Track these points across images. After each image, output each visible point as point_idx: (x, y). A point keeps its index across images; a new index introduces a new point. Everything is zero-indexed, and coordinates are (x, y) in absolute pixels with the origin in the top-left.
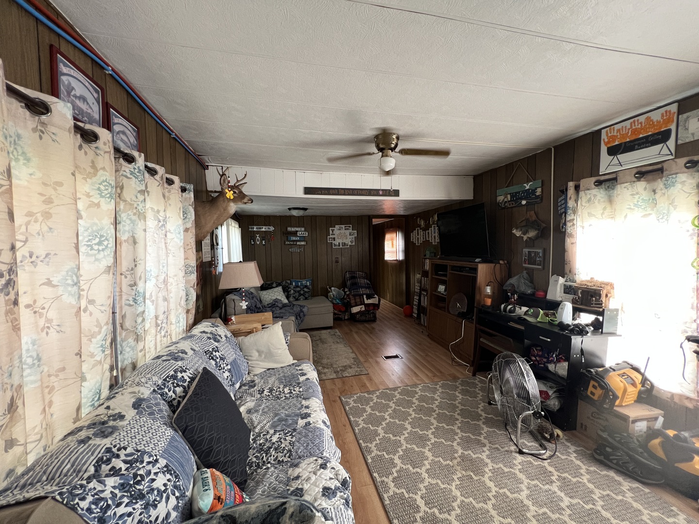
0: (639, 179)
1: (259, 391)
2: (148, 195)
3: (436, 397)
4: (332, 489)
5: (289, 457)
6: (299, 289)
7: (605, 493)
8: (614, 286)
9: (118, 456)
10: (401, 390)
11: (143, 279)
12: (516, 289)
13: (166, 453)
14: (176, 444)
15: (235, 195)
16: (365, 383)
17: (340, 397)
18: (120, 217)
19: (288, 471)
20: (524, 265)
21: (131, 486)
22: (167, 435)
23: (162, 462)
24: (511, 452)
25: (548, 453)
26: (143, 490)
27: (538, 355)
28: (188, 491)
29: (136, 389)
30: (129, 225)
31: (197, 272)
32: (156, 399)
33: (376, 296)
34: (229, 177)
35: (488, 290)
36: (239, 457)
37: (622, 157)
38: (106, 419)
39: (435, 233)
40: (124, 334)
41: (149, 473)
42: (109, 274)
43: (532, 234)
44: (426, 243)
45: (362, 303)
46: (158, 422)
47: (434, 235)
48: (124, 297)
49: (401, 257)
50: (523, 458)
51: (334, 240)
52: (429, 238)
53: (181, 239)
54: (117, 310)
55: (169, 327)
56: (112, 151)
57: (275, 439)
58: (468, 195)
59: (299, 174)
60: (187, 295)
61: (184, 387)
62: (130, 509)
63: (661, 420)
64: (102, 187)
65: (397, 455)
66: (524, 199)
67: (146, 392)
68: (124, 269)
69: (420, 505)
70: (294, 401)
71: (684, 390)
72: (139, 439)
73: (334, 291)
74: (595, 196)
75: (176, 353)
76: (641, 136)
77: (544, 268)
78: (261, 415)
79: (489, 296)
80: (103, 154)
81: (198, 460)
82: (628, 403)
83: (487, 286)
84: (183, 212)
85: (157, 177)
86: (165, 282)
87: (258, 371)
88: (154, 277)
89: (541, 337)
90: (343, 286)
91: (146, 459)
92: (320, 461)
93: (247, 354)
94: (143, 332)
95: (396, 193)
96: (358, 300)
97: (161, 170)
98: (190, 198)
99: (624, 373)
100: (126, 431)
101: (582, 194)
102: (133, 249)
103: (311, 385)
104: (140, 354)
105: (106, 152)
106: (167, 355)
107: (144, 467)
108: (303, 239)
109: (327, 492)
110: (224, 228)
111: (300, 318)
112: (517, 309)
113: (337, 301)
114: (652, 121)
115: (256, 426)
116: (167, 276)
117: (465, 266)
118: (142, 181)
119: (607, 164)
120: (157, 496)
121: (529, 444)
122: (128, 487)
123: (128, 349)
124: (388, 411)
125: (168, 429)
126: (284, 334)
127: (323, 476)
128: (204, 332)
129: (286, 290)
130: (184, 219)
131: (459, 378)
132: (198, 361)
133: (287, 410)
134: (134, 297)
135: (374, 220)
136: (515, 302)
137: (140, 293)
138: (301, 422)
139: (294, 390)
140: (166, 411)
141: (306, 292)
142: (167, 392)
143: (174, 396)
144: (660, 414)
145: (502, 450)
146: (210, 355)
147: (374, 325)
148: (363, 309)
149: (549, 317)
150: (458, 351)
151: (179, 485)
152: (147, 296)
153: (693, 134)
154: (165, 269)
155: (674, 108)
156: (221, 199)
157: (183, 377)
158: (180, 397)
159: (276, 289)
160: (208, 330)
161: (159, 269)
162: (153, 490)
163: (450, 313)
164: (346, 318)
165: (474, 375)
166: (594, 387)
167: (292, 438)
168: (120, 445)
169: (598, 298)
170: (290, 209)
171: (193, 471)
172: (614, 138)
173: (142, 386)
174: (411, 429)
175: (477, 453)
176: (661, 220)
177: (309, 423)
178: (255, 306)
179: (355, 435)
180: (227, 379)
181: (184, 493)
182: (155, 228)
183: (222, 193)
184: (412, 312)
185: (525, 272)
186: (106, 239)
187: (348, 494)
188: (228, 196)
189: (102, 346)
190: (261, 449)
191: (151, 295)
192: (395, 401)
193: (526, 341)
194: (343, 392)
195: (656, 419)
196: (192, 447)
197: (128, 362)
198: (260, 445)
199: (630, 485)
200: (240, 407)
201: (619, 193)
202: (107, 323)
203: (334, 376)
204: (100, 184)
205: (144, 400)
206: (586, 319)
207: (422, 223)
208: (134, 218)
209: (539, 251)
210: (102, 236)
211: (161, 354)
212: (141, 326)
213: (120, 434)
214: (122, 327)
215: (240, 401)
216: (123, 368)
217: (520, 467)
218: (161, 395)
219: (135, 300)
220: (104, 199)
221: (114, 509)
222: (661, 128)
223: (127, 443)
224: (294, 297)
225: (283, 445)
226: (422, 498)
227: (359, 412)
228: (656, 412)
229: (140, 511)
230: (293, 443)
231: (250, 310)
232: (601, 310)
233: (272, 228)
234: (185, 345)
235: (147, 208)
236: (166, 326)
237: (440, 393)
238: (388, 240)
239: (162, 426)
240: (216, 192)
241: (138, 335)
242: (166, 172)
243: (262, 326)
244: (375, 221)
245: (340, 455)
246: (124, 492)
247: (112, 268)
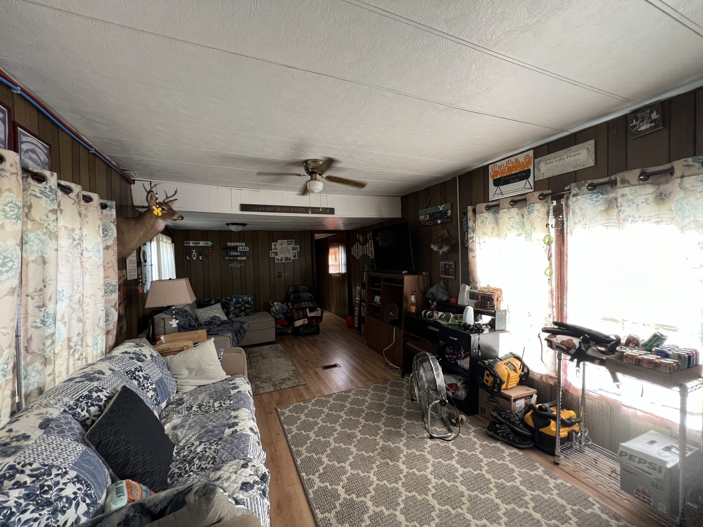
0: (513, 206)
1: (187, 408)
2: (61, 214)
3: (367, 399)
4: (250, 483)
5: (213, 464)
6: (239, 305)
7: (490, 460)
8: (503, 291)
9: (22, 472)
10: (336, 396)
11: (53, 300)
12: (436, 297)
13: (76, 465)
14: (88, 457)
15: (164, 212)
16: (302, 393)
17: (276, 409)
18: (27, 236)
19: (210, 475)
20: (441, 276)
21: (37, 495)
22: (78, 450)
23: (72, 474)
24: (424, 438)
25: (453, 435)
26: (51, 498)
27: (450, 353)
28: (100, 499)
29: (43, 410)
30: (38, 245)
31: (119, 290)
32: (67, 418)
33: (318, 309)
34: (156, 194)
35: (413, 298)
36: (159, 468)
37: (504, 188)
38: (8, 440)
39: (371, 248)
40: (29, 357)
41: (58, 483)
42: (13, 296)
43: (445, 249)
44: (365, 256)
45: (305, 316)
46: (69, 439)
47: (370, 250)
48: (30, 319)
49: (343, 270)
50: (433, 442)
51: (277, 255)
52: (367, 252)
53: (100, 258)
54: (22, 333)
55: (84, 349)
56: (20, 172)
57: (199, 450)
58: (397, 214)
59: (235, 191)
60: (107, 315)
61: (100, 406)
62: (36, 515)
63: (535, 397)
64: (7, 209)
65: (325, 454)
66: (439, 219)
67: (55, 412)
68: (30, 290)
69: (341, 493)
70: (223, 413)
71: (548, 371)
72: (46, 456)
73: (277, 306)
74: (486, 218)
75: (91, 374)
76: (513, 173)
77: (455, 278)
78: (188, 430)
79: (413, 304)
80: (9, 176)
81: (113, 473)
82: (512, 386)
83: (412, 295)
84: (103, 229)
85: (72, 195)
86: (80, 302)
87: (188, 389)
88: (68, 298)
89: (450, 337)
90: (286, 300)
91: (54, 472)
92: (242, 462)
93: (176, 373)
94: (52, 355)
95: (331, 211)
96: (301, 313)
97: (76, 188)
98: (111, 215)
99: (509, 362)
100: (32, 449)
101: (478, 216)
102: (42, 269)
103: (242, 397)
104: (48, 379)
105: (12, 174)
106: (81, 377)
107: (52, 479)
108: (243, 254)
109: (245, 486)
110: (154, 243)
111: (240, 334)
112: (435, 314)
113: (280, 315)
114: (519, 161)
115: (181, 440)
116: (83, 295)
117: (396, 278)
118: (54, 200)
119: (494, 193)
120: (66, 503)
121: (439, 430)
122: (35, 496)
123: (34, 374)
124: (321, 416)
125: (80, 444)
126: (217, 350)
127: (243, 474)
128: (126, 352)
129: (225, 307)
130: (104, 237)
131: (389, 380)
132: (117, 380)
133: (214, 422)
134: (42, 319)
135: (316, 235)
136: (435, 308)
137: (50, 314)
138: (228, 431)
139: (225, 404)
140: (78, 429)
141: (247, 308)
142: (80, 411)
143: (87, 415)
144: (534, 392)
145: (417, 437)
146: (132, 375)
147: (317, 338)
148: (306, 322)
149: (458, 320)
150: (390, 356)
151: (91, 493)
152: (58, 317)
153: (543, 174)
154: (80, 289)
155: (531, 153)
156: (148, 215)
157: (98, 396)
158: (94, 416)
159: (214, 307)
160: (132, 350)
161: (73, 289)
162: (61, 498)
163: (384, 322)
164: (290, 332)
165: (403, 376)
166: (488, 375)
167: (217, 446)
168: (25, 462)
169: (491, 301)
170: (228, 224)
171: (107, 483)
172: (496, 172)
173: (51, 407)
174: (340, 429)
175: (395, 443)
176: (527, 239)
177: (236, 431)
178: (190, 325)
179: (287, 441)
180: (151, 398)
181: (96, 501)
182: (69, 246)
183: (149, 210)
184: (354, 323)
185: (442, 281)
186: (11, 260)
187: (266, 486)
188: (155, 212)
189: (3, 370)
190: (184, 460)
191: (63, 317)
192: (329, 406)
193: (440, 341)
194: (280, 403)
195: (531, 396)
196: (106, 460)
197: (33, 387)
198: (184, 456)
199: (510, 451)
200: (165, 425)
201: (501, 216)
202: (10, 346)
203: (272, 389)
204: (5, 205)
205: (52, 420)
206: (486, 319)
207: (361, 238)
208: (43, 237)
209: (452, 263)
210: (5, 258)
211: (73, 376)
212: (50, 349)
213: (25, 452)
214: (26, 349)
215: (165, 420)
216: (27, 393)
217: (429, 449)
218: (73, 415)
219: (43, 322)
220: (9, 220)
221: (18, 516)
222: (524, 168)
223: (32, 460)
224: (235, 314)
225: (207, 454)
226: (343, 487)
227: (292, 421)
228: (532, 391)
229: (47, 516)
230: (218, 450)
231: (181, 328)
232: (493, 311)
233: (210, 244)
234: (104, 366)
235: (59, 226)
236: (80, 348)
237: (371, 395)
238: (332, 254)
239: (72, 442)
240: (143, 207)
241: (46, 359)
242: (83, 189)
243: (194, 344)
244: (318, 236)
245: (265, 457)
246: (30, 501)
247: (17, 289)
